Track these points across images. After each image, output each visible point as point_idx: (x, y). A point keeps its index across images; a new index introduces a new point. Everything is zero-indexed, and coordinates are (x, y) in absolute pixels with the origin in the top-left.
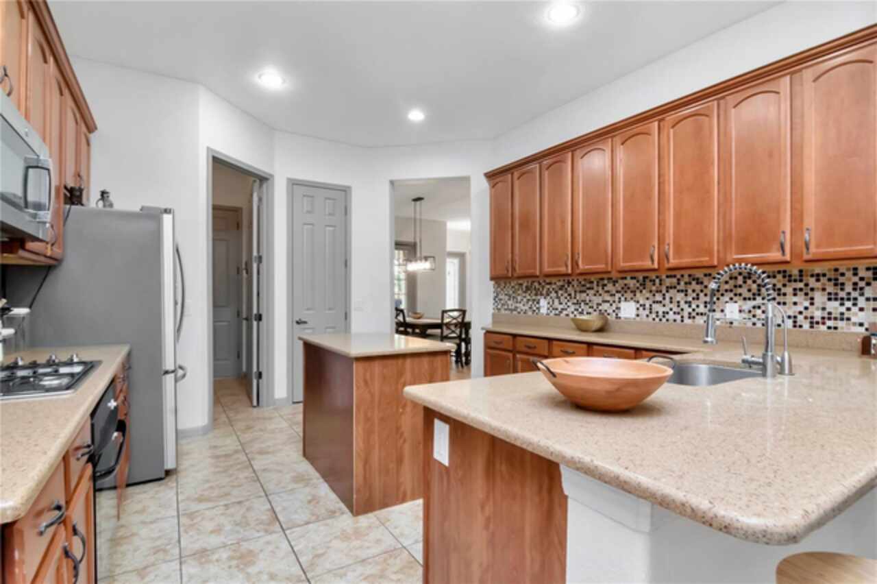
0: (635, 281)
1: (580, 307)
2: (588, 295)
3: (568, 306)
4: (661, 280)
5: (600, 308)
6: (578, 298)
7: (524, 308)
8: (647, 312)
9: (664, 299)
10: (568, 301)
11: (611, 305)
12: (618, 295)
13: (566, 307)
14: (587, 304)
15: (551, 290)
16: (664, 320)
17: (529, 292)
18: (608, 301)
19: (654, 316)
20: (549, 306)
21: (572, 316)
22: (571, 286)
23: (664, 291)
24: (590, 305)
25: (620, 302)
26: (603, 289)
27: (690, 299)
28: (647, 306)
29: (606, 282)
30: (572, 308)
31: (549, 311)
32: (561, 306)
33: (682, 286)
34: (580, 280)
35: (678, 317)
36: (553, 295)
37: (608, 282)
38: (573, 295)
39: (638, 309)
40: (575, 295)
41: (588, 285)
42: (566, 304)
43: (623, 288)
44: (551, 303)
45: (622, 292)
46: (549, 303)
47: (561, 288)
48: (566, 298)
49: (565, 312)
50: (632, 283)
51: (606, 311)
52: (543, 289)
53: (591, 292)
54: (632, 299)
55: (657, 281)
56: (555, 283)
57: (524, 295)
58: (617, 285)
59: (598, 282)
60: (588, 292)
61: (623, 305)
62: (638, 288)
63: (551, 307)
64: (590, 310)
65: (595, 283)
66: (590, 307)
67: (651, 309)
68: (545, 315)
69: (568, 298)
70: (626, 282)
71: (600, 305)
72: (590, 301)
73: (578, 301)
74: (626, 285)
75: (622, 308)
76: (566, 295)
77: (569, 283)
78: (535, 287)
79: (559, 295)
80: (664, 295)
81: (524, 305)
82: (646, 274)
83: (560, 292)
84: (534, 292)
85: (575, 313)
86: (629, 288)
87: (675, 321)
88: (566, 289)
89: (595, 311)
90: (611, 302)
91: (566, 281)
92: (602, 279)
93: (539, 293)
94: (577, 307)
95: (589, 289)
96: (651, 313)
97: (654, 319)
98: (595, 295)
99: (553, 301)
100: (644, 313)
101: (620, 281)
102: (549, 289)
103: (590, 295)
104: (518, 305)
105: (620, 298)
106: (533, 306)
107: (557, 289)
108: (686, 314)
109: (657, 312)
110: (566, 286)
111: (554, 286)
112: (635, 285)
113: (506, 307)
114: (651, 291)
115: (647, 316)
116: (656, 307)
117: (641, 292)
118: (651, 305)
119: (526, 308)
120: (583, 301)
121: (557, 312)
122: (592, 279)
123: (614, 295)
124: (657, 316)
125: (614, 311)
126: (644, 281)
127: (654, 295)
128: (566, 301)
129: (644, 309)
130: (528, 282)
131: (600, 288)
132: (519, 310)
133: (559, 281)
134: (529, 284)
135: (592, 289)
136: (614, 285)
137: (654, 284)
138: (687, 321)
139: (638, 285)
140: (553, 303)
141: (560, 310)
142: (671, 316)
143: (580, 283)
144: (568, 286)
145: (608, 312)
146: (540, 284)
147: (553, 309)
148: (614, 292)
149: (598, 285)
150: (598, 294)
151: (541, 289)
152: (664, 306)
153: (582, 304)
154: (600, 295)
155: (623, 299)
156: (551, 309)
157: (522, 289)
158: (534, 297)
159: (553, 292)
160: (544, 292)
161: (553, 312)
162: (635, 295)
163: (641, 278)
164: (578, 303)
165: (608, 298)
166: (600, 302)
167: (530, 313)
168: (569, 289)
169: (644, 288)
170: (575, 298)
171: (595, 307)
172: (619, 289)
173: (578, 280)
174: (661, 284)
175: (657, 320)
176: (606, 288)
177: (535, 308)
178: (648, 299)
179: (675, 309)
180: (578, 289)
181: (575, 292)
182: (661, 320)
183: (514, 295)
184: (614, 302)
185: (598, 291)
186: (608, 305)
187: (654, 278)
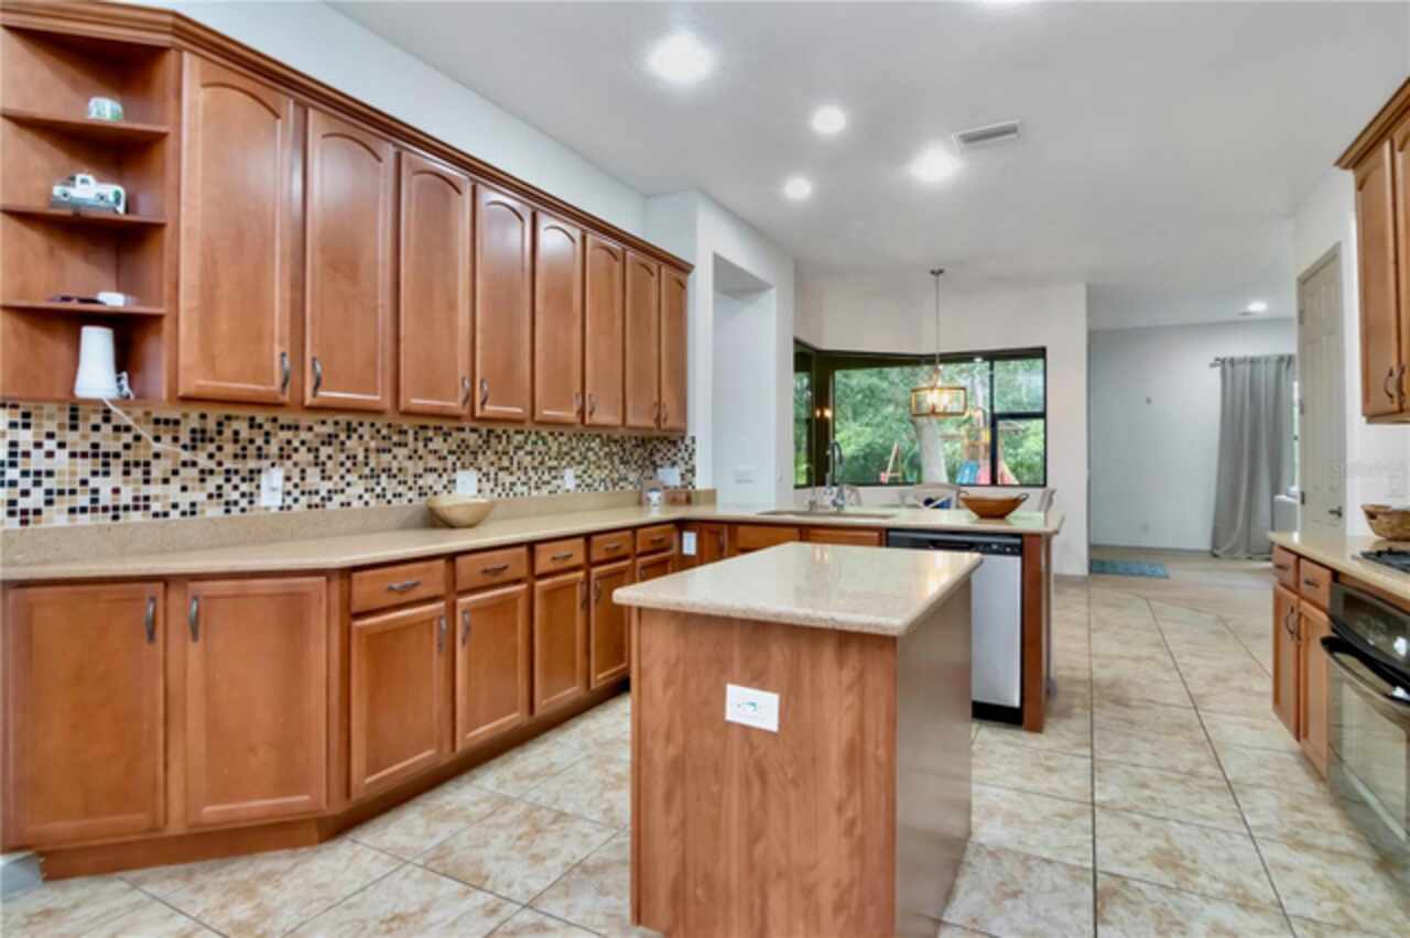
0: (475, 436)
1: (378, 484)
2: (395, 457)
3: (348, 484)
4: (508, 437)
5: (420, 482)
6: (372, 464)
7: (184, 501)
8: (491, 484)
9: (512, 463)
10: (348, 471)
11: (440, 476)
12: (452, 458)
13: (342, 485)
14: (395, 476)
15: (296, 443)
16: (511, 494)
17: (211, 448)
18: (435, 470)
19: (499, 490)
20: (289, 486)
21: (356, 504)
22: (355, 436)
23: (511, 453)
24: (401, 477)
25: (454, 470)
26: (426, 446)
27: (536, 463)
28: (492, 476)
29: (430, 433)
30: (359, 488)
31: (289, 501)
32: (329, 485)
33: (528, 448)
34: (378, 425)
35: (525, 489)
36: (303, 456)
37: (436, 434)
38: (361, 457)
39: (480, 481)
40: (366, 457)
41: (395, 438)
42: (342, 477)
43: (459, 447)
44: (296, 479)
45: (459, 454)
46: (288, 479)
47: (329, 440)
48: (342, 464)
49: (338, 499)
50: (472, 438)
51: (431, 488)
52: (267, 442)
53: (401, 452)
54: (471, 464)
55: (504, 437)
56: (310, 429)
57: (186, 455)
58: (450, 440)
59: (416, 433)
60: (396, 450)
61: (461, 476)
62: (480, 447)
63: (296, 486)
64: (401, 489)
65: (411, 433)
66: (400, 483)
67: (496, 480)
68: (274, 510)
69: (349, 464)
70: (463, 435)
71: (420, 476)
72: (400, 470)
73: (372, 470)
74: (463, 441)
75: (458, 482)
76: (342, 457)
77: (350, 429)
78: (236, 433)
79: (323, 457)
80: (512, 458)
81: (184, 489)
82: (491, 426)
83: (325, 451)
84: (229, 448)
85: (367, 497)
86: (467, 447)
87: (522, 494)
88: (343, 443)
89: (410, 489)
90: (441, 471)
91: (343, 424)
92: (424, 428)
93: (251, 450)
94: (372, 483)
95: (399, 445)
96: (496, 485)
97: (500, 495)
98: (410, 458)
99: (303, 471)
100: (487, 486)
101: (455, 434)
102: (289, 442)
103: (400, 458)
104: (154, 490)
105: (454, 464)
106: (227, 488)
107: (316, 444)
108: (532, 484)
109: (503, 484)
110: (343, 436)
111: (304, 435)
112: (476, 441)
113: (83, 500)
114: (496, 453)
115: (492, 491)
116: (502, 475)
117: (484, 453)
118: (496, 474)
119: (200, 497)
120: (384, 471)
121: (316, 500)
122: (405, 427)
123: (445, 458)
124: (504, 490)
125: (445, 487)
126: (488, 435)
127: (500, 459)
128: (342, 471)
129: (488, 480)
130: (203, 416)
131: (420, 445)
132: (156, 507)
133: (324, 423)
134: (211, 425)
135: (406, 445)
136: (445, 440)
137: (500, 442)
138: (534, 493)
139: (480, 442)
140: (303, 479)
141: (323, 493)
142: (519, 488)
143: (378, 431)
144: (349, 437)
145: (435, 489)
146: (252, 424)
147: (303, 493)
148: (445, 453)
149: (416, 439)
150: (416, 457)
151: (260, 441)
152: (511, 474)
153: (384, 477)
154: (420, 458)
155: (458, 464)
156: (296, 493)
157: (176, 439)
158: (228, 464)
159: (303, 449)
160: (273, 449)
161: (304, 500)
162: (476, 459)
163: (484, 431)
164: (374, 475)
165: (433, 462)
166: (421, 471)
167: (214, 511)
168: (349, 444)
169: (488, 448)
170: (367, 464)
171: (410, 483)
172: (454, 447)
173: (372, 425)
174: (508, 442)
175: (504, 495)
176: (431, 446)
177: (235, 495)
178: (492, 464)
179: (524, 479)
180: (373, 444)
181: (366, 450)
182: (508, 495)
183: (129, 456)
184: (445, 470)
185: (416, 451)
186: (435, 475)
187: (500, 432)
